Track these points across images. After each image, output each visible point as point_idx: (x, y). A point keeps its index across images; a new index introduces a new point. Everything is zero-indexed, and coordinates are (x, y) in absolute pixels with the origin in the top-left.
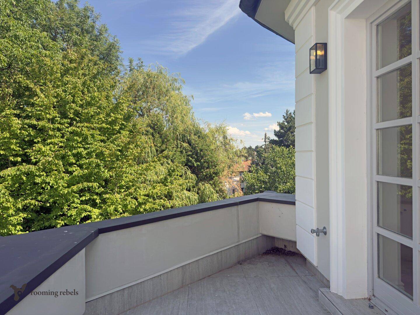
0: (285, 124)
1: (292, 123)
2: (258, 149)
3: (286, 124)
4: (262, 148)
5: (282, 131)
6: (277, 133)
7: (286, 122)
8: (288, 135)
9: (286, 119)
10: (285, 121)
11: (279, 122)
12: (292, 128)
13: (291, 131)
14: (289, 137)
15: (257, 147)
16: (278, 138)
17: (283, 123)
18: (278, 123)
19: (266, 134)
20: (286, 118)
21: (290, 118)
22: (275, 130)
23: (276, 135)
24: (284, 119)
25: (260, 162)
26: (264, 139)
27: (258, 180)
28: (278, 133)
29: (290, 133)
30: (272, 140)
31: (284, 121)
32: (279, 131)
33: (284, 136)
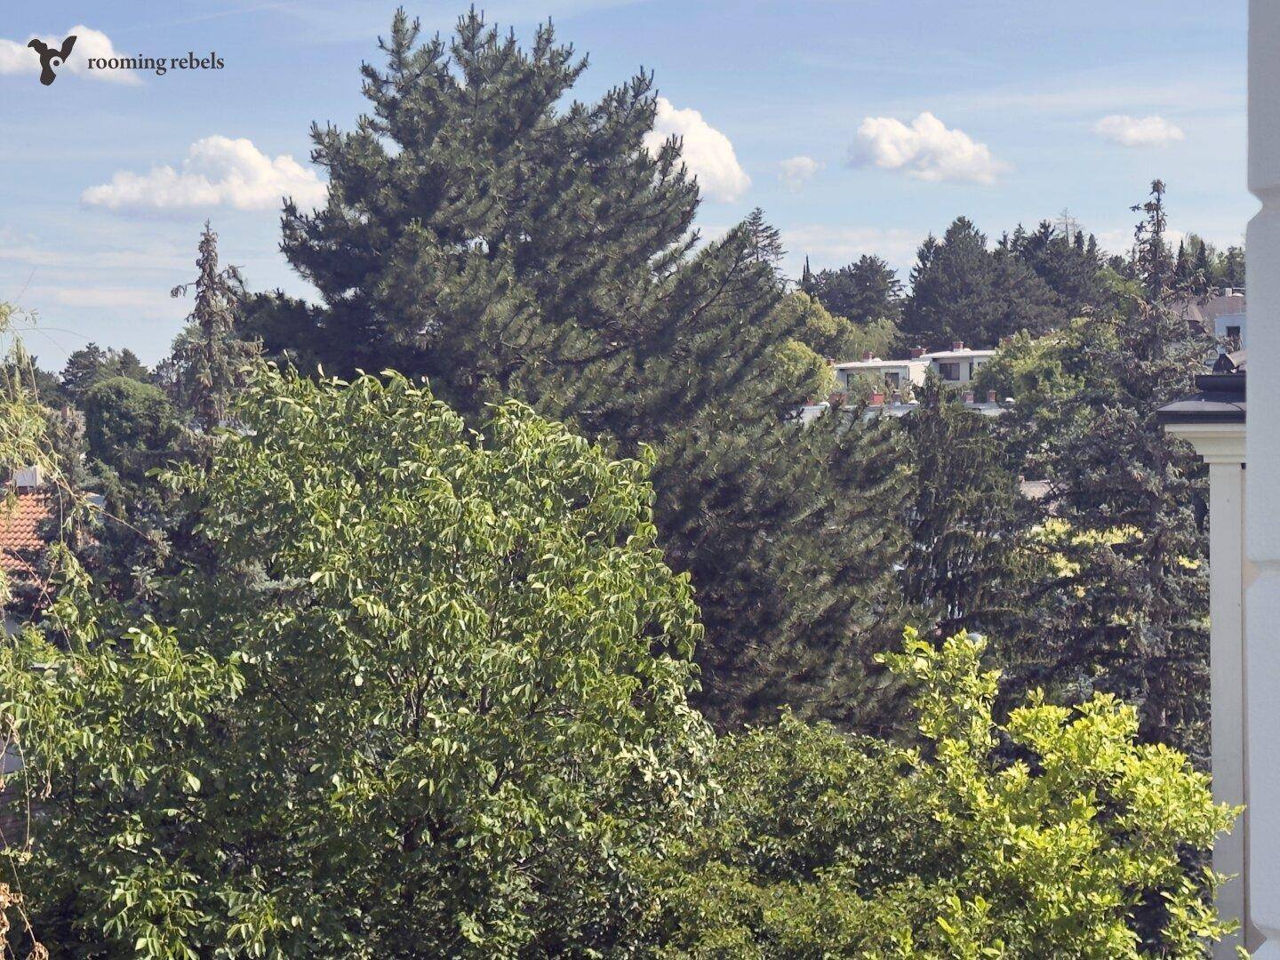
0: (378, 150)
1: (445, 143)
2: (100, 385)
3: (392, 148)
4: (130, 375)
5: (349, 214)
6: (312, 230)
7: (397, 136)
8: (411, 256)
9: (390, 107)
10: (378, 120)
11: (323, 128)
12: (453, 193)
13: (439, 216)
14: (424, 271)
15: (84, 363)
16: (324, 288)
17: (363, 141)
18: (317, 137)
19: (207, 244)
20: (392, 92)
21: (429, 93)
22: (290, 209)
23: (297, 254)
24: (369, 108)
25: (159, 525)
26: (193, 291)
27: (137, 724)
28: (319, 236)
29: (430, 235)
30: (262, 299)
31: (372, 124)
32: (329, 217)
33: (377, 268)
